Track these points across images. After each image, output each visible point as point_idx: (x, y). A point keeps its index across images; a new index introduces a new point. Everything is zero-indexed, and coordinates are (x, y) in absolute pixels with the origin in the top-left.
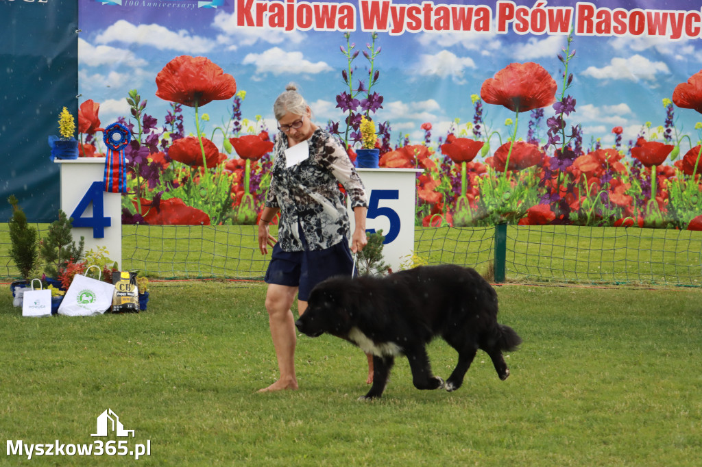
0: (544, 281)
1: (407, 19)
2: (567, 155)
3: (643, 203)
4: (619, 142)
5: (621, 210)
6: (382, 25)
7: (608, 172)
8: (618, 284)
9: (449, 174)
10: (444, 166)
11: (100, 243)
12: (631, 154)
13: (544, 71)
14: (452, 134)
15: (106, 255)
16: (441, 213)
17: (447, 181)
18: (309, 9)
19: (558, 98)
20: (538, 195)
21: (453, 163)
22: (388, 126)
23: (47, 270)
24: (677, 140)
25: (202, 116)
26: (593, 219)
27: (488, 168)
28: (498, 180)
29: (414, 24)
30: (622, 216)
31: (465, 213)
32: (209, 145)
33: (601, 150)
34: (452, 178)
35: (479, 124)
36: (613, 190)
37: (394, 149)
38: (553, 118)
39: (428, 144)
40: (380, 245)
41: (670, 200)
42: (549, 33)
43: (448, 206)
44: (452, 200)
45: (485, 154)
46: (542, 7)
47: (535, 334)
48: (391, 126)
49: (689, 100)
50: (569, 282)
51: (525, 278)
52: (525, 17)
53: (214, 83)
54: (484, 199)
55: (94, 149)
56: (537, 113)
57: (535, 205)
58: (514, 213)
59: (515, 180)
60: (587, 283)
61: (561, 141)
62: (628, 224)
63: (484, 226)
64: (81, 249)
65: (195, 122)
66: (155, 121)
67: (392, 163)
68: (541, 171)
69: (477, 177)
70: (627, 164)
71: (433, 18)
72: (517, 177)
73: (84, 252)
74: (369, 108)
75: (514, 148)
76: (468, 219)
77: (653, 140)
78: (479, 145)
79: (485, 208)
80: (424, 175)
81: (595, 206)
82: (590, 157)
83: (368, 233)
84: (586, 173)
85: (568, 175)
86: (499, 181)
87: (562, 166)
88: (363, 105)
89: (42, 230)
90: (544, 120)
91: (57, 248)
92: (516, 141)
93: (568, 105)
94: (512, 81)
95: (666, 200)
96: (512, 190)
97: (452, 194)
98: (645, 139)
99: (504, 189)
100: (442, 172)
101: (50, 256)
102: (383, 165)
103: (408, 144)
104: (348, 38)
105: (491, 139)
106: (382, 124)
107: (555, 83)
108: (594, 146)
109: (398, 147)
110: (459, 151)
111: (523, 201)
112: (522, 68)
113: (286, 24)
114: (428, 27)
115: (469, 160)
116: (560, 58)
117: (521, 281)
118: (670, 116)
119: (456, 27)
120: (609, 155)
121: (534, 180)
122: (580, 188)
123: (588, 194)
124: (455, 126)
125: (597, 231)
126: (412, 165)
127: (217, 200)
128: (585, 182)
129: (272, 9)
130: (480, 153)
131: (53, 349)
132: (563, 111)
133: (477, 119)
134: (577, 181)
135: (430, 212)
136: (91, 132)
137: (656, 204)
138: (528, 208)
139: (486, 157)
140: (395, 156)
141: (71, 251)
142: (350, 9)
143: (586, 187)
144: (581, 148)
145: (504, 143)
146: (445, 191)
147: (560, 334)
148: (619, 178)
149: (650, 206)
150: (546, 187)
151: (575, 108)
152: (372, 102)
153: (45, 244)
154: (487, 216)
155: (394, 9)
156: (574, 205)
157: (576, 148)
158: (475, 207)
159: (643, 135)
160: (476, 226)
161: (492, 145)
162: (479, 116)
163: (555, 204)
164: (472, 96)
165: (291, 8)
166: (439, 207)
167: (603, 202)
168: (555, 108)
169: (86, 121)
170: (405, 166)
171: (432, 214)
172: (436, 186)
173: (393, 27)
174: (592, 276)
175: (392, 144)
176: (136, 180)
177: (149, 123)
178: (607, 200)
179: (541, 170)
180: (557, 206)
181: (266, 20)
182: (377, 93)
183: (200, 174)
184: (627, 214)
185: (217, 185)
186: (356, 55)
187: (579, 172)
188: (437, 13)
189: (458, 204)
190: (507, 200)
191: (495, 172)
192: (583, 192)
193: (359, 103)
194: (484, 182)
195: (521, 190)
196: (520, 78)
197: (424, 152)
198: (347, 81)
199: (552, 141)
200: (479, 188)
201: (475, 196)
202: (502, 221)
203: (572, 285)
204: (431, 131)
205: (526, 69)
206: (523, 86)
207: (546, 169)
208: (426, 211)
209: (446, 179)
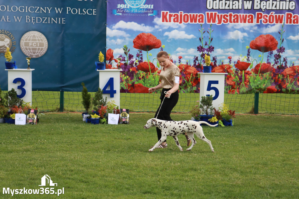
0: (273, 114)
1: (223, 19)
2: (281, 68)
6: (214, 21)
7: (297, 74)
9: (238, 75)
10: (236, 72)
11: (112, 99)
13: (273, 37)
14: (239, 60)
15: (114, 103)
16: (235, 89)
18: (187, 15)
19: (278, 47)
20: (271, 83)
21: (239, 71)
23: (95, 108)
25: (149, 54)
26: (291, 91)
27: (252, 73)
28: (256, 77)
29: (226, 21)
31: (244, 89)
32: (152, 65)
33: (294, 66)
34: (239, 76)
35: (249, 57)
37: (218, 66)
38: (276, 55)
39: (230, 64)
40: (211, 100)
42: (275, 24)
43: (238, 86)
44: (239, 84)
45: (251, 67)
46: (273, 14)
48: (217, 58)
51: (265, 113)
52: (266, 18)
53: (154, 42)
54: (251, 84)
55: (112, 66)
56: (270, 53)
57: (270, 86)
58: (262, 89)
61: (279, 63)
63: (250, 94)
64: (106, 101)
65: (147, 57)
66: (133, 56)
67: (217, 71)
69: (248, 76)
71: (233, 18)
72: (263, 76)
73: (107, 102)
74: (209, 51)
75: (262, 65)
76: (245, 91)
78: (249, 64)
79: (251, 87)
80: (229, 75)
81: (292, 87)
82: (290, 69)
84: (288, 74)
85: (282, 75)
87: (280, 72)
88: (207, 50)
89: (93, 94)
90: (273, 55)
91: (98, 101)
92: (263, 63)
93: (282, 50)
94: (261, 41)
96: (261, 81)
97: (239, 82)
99: (258, 80)
100: (235, 74)
101: (96, 104)
102: (214, 72)
103: (223, 64)
104: (201, 26)
105: (253, 62)
106: (214, 57)
107: (277, 42)
108: (292, 65)
110: (242, 67)
111: (265, 85)
112: (265, 37)
113: (179, 21)
114: (231, 22)
115: (245, 70)
116: (279, 33)
117: (264, 113)
119: (241, 22)
120: (297, 68)
121: (269, 77)
122: (286, 80)
124: (240, 57)
125: (293, 96)
126: (224, 72)
127: (154, 84)
128: (288, 78)
129: (174, 16)
130: (249, 67)
131: (95, 136)
132: (280, 52)
133: (248, 55)
134: (285, 77)
135: (231, 89)
136: (110, 60)
138: (267, 87)
139: (251, 69)
140: (218, 68)
141: (103, 102)
142: (202, 15)
143: (289, 80)
144: (287, 65)
145: (258, 63)
146: (236, 81)
150: (274, 79)
151: (285, 51)
152: (210, 49)
153: (93, 99)
154: (252, 90)
155: (218, 15)
156: (284, 86)
157: (285, 65)
158: (247, 87)
160: (248, 94)
161: (254, 65)
163: (277, 86)
164: (247, 47)
165: (181, 15)
166: (234, 87)
167: (295, 85)
168: (277, 51)
169: (109, 56)
170: (222, 72)
172: (233, 79)
173: (218, 22)
174: (290, 112)
175: (217, 64)
176: (126, 77)
177: (131, 57)
179: (272, 73)
181: (172, 20)
182: (212, 46)
183: (149, 75)
185: (154, 79)
186: (204, 32)
187: (286, 74)
188: (234, 17)
189: (241, 86)
190: (259, 84)
191: (255, 74)
192: (288, 82)
193: (205, 50)
194: (250, 78)
195: (264, 80)
196: (264, 40)
197: (229, 67)
198: (201, 42)
199: (276, 63)
200: (249, 80)
201: (247, 83)
202: (257, 92)
203: (283, 115)
204: (231, 59)
205: (266, 37)
206: (265, 43)
207: (274, 73)
208: (230, 88)
209: (237, 77)
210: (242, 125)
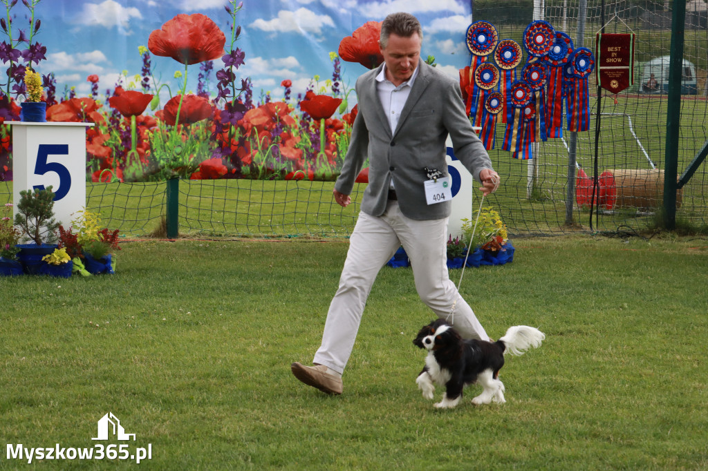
0: (217, 236)
2: (237, 108)
3: (312, 156)
4: (289, 96)
5: (292, 164)
7: (278, 126)
8: (290, 238)
9: (118, 128)
10: (113, 120)
12: (300, 108)
13: (212, 23)
14: (120, 87)
16: (111, 168)
17: (117, 135)
19: (227, 51)
20: (210, 149)
21: (122, 117)
22: (53, 78)
24: (345, 94)
26: (264, 173)
27: (159, 122)
28: (168, 133)
30: (292, 169)
31: (136, 168)
33: (271, 103)
34: (121, 132)
35: (147, 76)
36: (283, 143)
38: (222, 71)
39: (95, 97)
40: (50, 201)
41: (339, 153)
43: (119, 161)
44: (122, 155)
45: (155, 107)
47: (213, 290)
48: (56, 78)
49: (354, 53)
50: (242, 237)
51: (198, 234)
54: (155, 153)
56: (206, 66)
57: (207, 159)
58: (186, 167)
59: (186, 133)
60: (260, 237)
61: (232, 92)
62: (299, 178)
63: (155, 181)
67: (57, 116)
68: (212, 125)
69: (147, 131)
70: (297, 117)
72: (188, 131)
74: (31, 59)
75: (183, 101)
76: (139, 174)
77: (322, 94)
78: (148, 98)
79: (156, 162)
80: (92, 129)
81: (267, 160)
82: (260, 111)
83: (37, 189)
84: (257, 126)
85: (239, 129)
86: (170, 135)
87: (233, 119)
88: (25, 56)
90: (213, 73)
92: (187, 94)
93: (236, 58)
94: (179, 33)
95: (335, 153)
96: (184, 144)
97: (122, 149)
98: (314, 92)
99: (175, 143)
100: (111, 126)
102: (49, 119)
103: (75, 97)
105: (160, 92)
106: (46, 76)
107: (223, 35)
108: (264, 99)
109: (64, 100)
110: (128, 104)
111: (195, 155)
112: (190, 20)
115: (138, 113)
116: (228, 10)
117: (195, 236)
118: (337, 70)
120: (278, 108)
121: (205, 134)
122: (251, 142)
123: (260, 148)
124: (123, 78)
125: (269, 184)
126: (79, 119)
128: (257, 135)
130: (149, 106)
132: (231, 64)
133: (146, 71)
134: (248, 134)
135: (99, 167)
137: (325, 157)
138: (200, 162)
139: (156, 111)
140: (59, 109)
143: (258, 140)
144: (251, 101)
145: (173, 96)
146: (114, 145)
147: (238, 288)
148: (289, 132)
149: (320, 159)
150: (217, 140)
151: (244, 60)
152: (35, 53)
154: (159, 170)
156: (245, 159)
157: (246, 101)
158: (146, 162)
159: (312, 89)
160: (148, 181)
161: (162, 99)
162: (148, 69)
163: (227, 158)
164: (140, 47)
166: (109, 162)
167: (274, 156)
168: (224, 60)
170: (72, 120)
171: (102, 169)
172: (105, 141)
174: (262, 229)
175: (58, 97)
178: (278, 153)
179: (213, 123)
180: (229, 160)
182: (39, 43)
184: (298, 168)
186: (14, 3)
187: (250, 126)
189: (128, 159)
190: (178, 154)
191: (165, 126)
192: (255, 146)
193: (21, 54)
194: (154, 136)
195: (192, 144)
196: (188, 30)
197: (91, 105)
198: (6, 31)
199: (223, 94)
200: (150, 142)
201: (145, 151)
202: (174, 176)
203: (246, 239)
204: (98, 84)
205: (193, 20)
206: (191, 37)
207: (217, 123)
208: (96, 166)
209: (115, 133)
210: (140, 270)
